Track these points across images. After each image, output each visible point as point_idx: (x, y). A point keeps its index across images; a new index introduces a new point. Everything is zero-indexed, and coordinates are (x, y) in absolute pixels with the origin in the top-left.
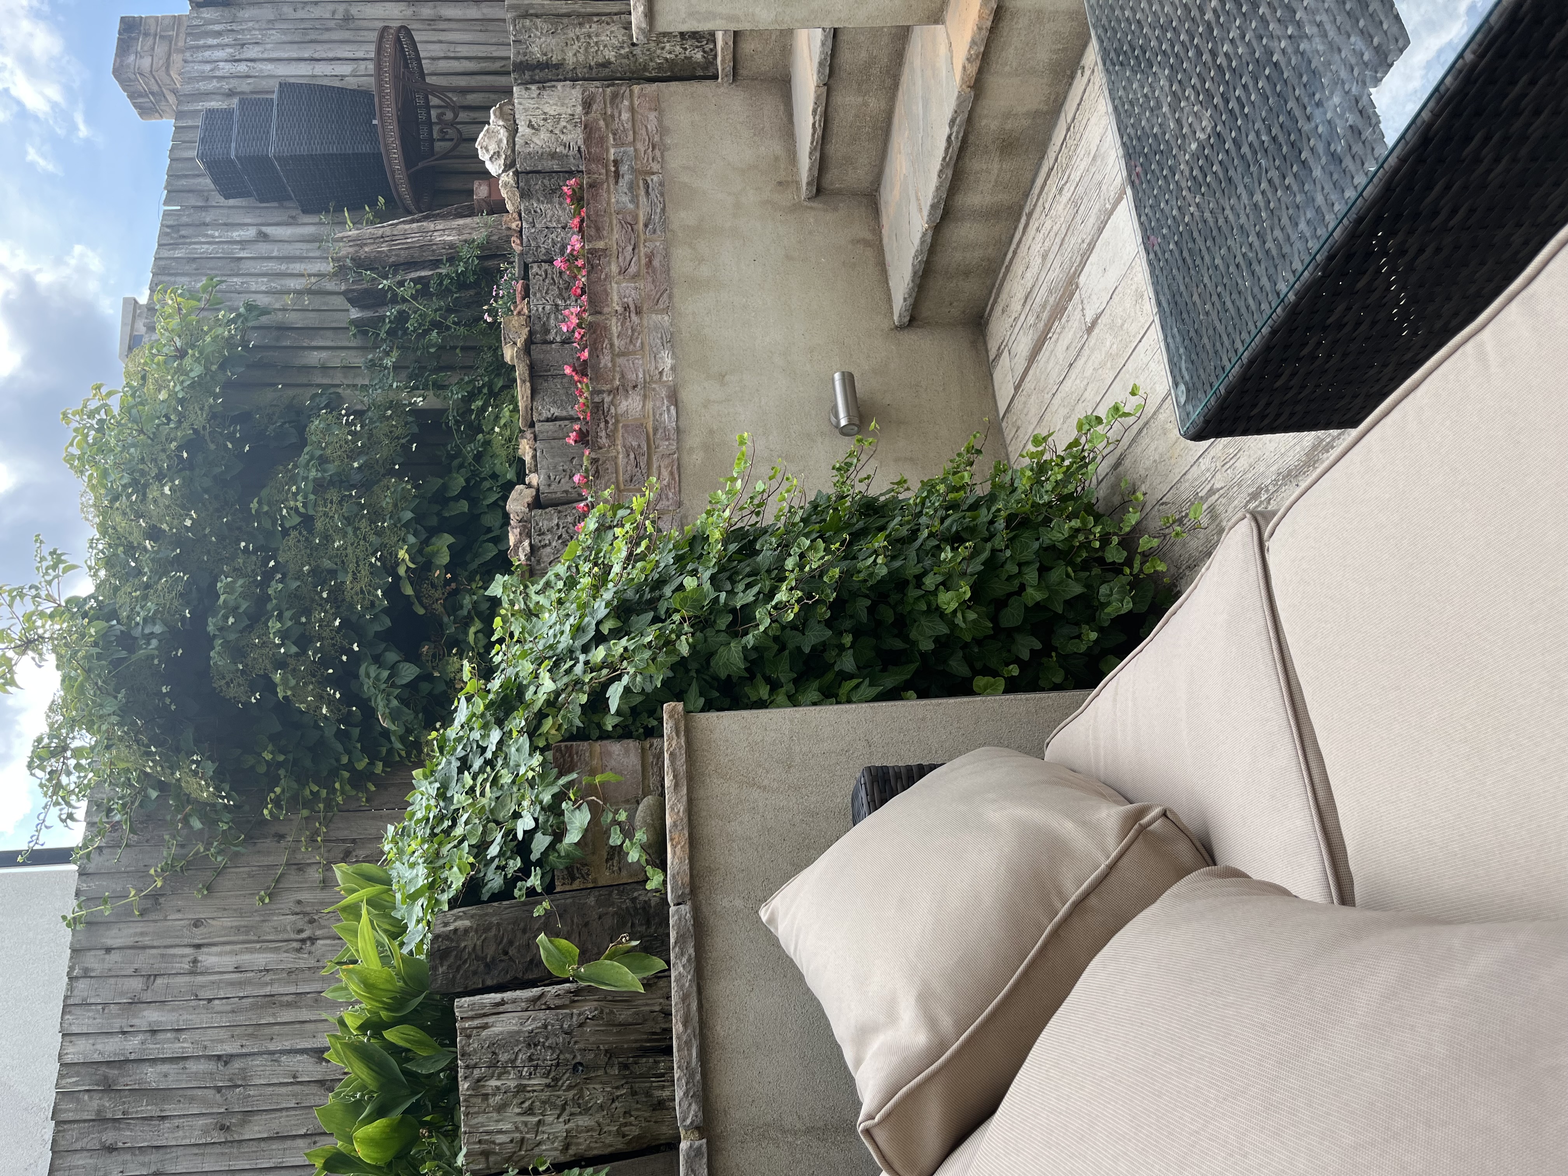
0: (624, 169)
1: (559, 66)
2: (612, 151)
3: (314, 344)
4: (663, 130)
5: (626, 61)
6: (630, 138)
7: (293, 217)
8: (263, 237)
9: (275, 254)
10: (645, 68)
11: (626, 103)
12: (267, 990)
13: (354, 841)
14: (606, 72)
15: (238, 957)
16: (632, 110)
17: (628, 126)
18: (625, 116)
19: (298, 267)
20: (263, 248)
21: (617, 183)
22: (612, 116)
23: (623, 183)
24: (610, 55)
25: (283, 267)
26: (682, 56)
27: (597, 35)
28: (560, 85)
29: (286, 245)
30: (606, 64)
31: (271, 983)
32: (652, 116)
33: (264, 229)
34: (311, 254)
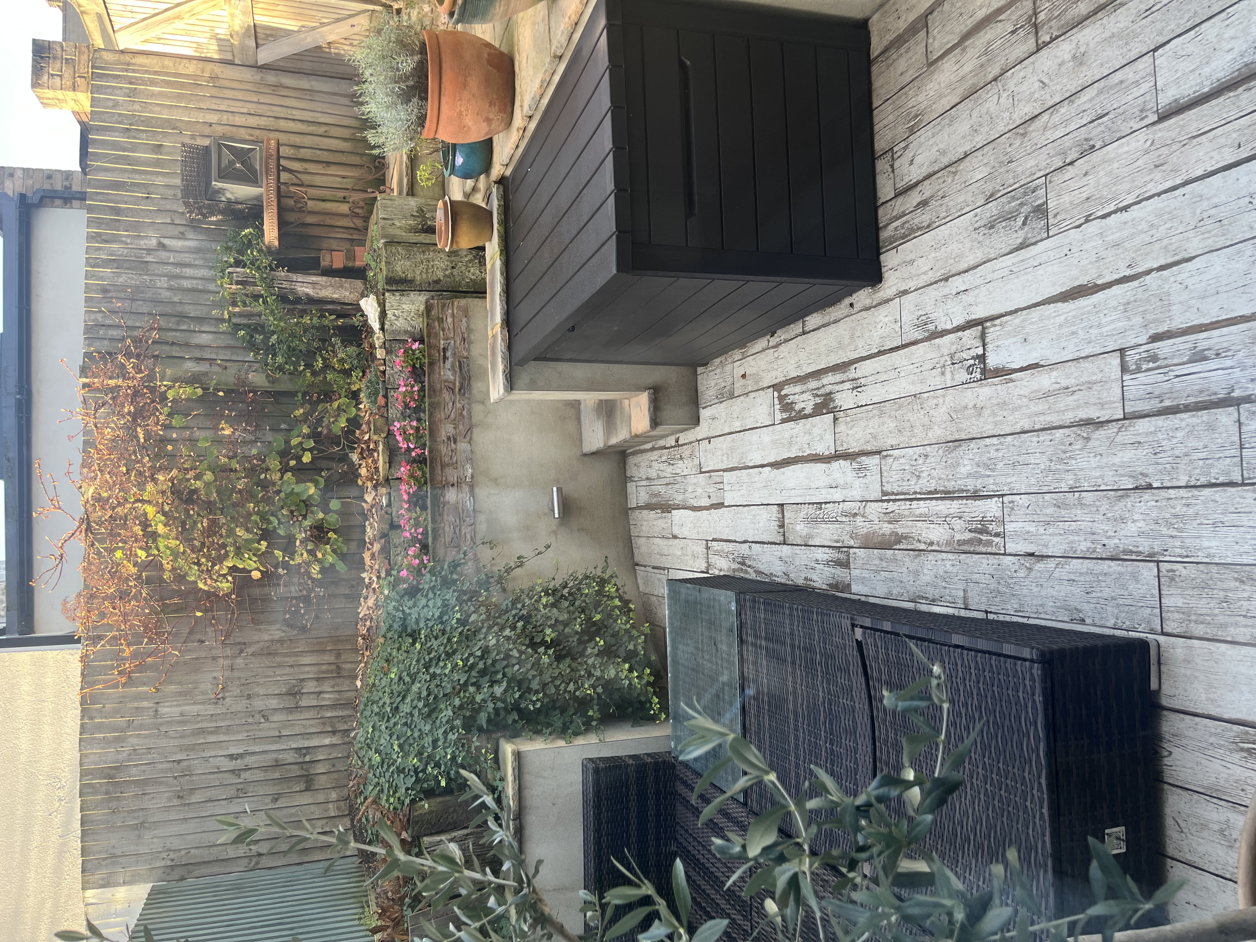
0: (449, 354)
1: (411, 281)
2: (442, 342)
3: (203, 329)
5: (448, 279)
6: (452, 335)
7: (182, 233)
8: (162, 246)
9: (172, 260)
10: (460, 286)
11: (450, 311)
12: (200, 725)
13: (245, 643)
14: (437, 287)
15: (182, 708)
16: (453, 316)
17: (451, 327)
18: (450, 320)
19: (188, 272)
20: (163, 255)
21: (444, 363)
22: (442, 319)
23: (448, 364)
24: (440, 274)
25: (178, 270)
26: (480, 278)
27: (433, 261)
28: (412, 293)
29: (178, 254)
30: (437, 282)
31: (202, 721)
32: (464, 320)
33: (162, 240)
34: (197, 263)
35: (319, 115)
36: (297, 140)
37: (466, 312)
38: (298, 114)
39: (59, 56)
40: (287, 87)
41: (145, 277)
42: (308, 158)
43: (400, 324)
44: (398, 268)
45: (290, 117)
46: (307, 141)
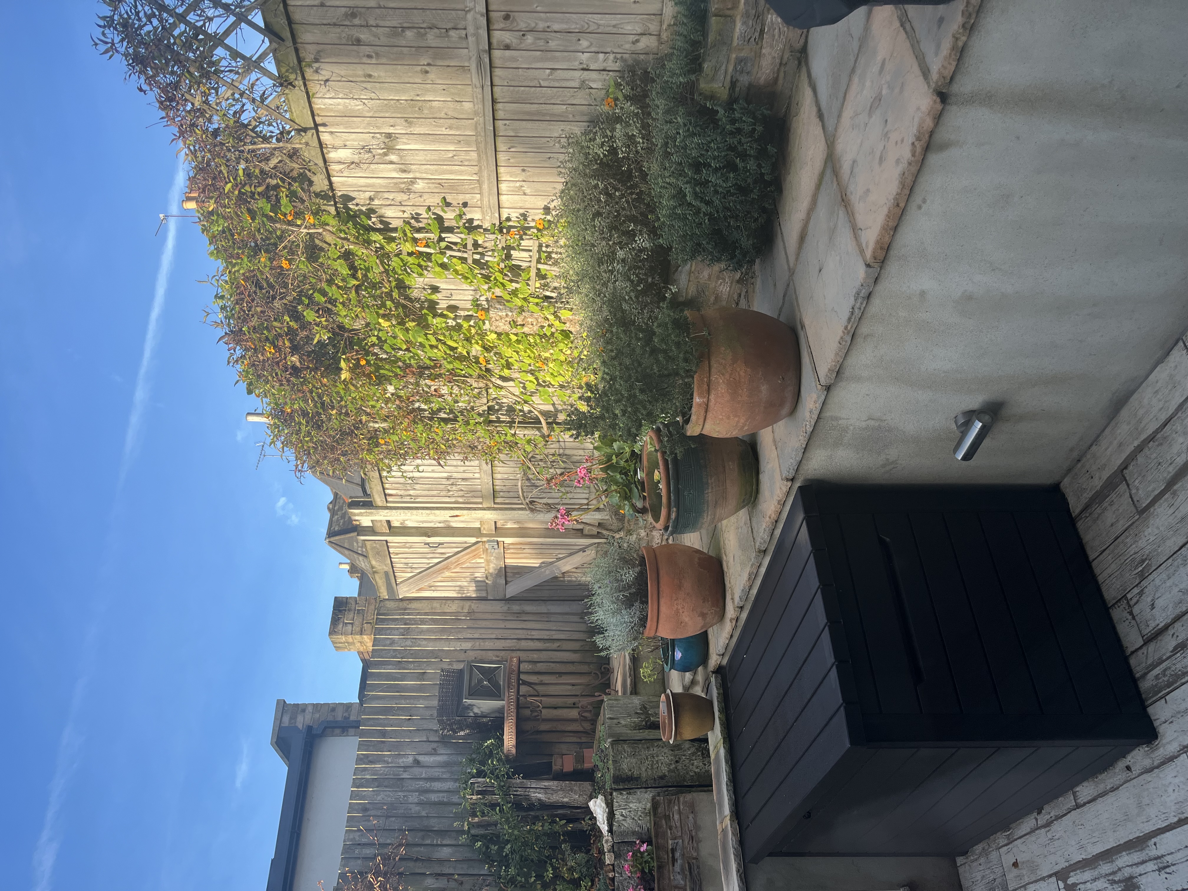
0: (678, 855)
1: (638, 779)
2: (670, 842)
3: (445, 842)
4: (697, 827)
5: (673, 774)
6: (679, 834)
7: (434, 749)
8: (417, 763)
9: (423, 776)
10: (684, 780)
11: (676, 808)
14: (663, 782)
16: (680, 813)
17: (678, 824)
18: (676, 817)
19: (437, 785)
20: (417, 771)
21: (673, 865)
22: (669, 816)
23: (677, 868)
24: (664, 769)
25: (428, 785)
26: (703, 770)
27: (657, 756)
28: (638, 791)
29: (429, 770)
30: (662, 777)
32: (691, 816)
33: (417, 757)
34: (444, 776)
35: (554, 632)
36: (535, 656)
37: (692, 808)
38: (536, 634)
39: (353, 608)
40: (528, 613)
41: (400, 794)
42: (544, 671)
43: (628, 824)
44: (625, 766)
45: (530, 637)
46: (544, 656)
